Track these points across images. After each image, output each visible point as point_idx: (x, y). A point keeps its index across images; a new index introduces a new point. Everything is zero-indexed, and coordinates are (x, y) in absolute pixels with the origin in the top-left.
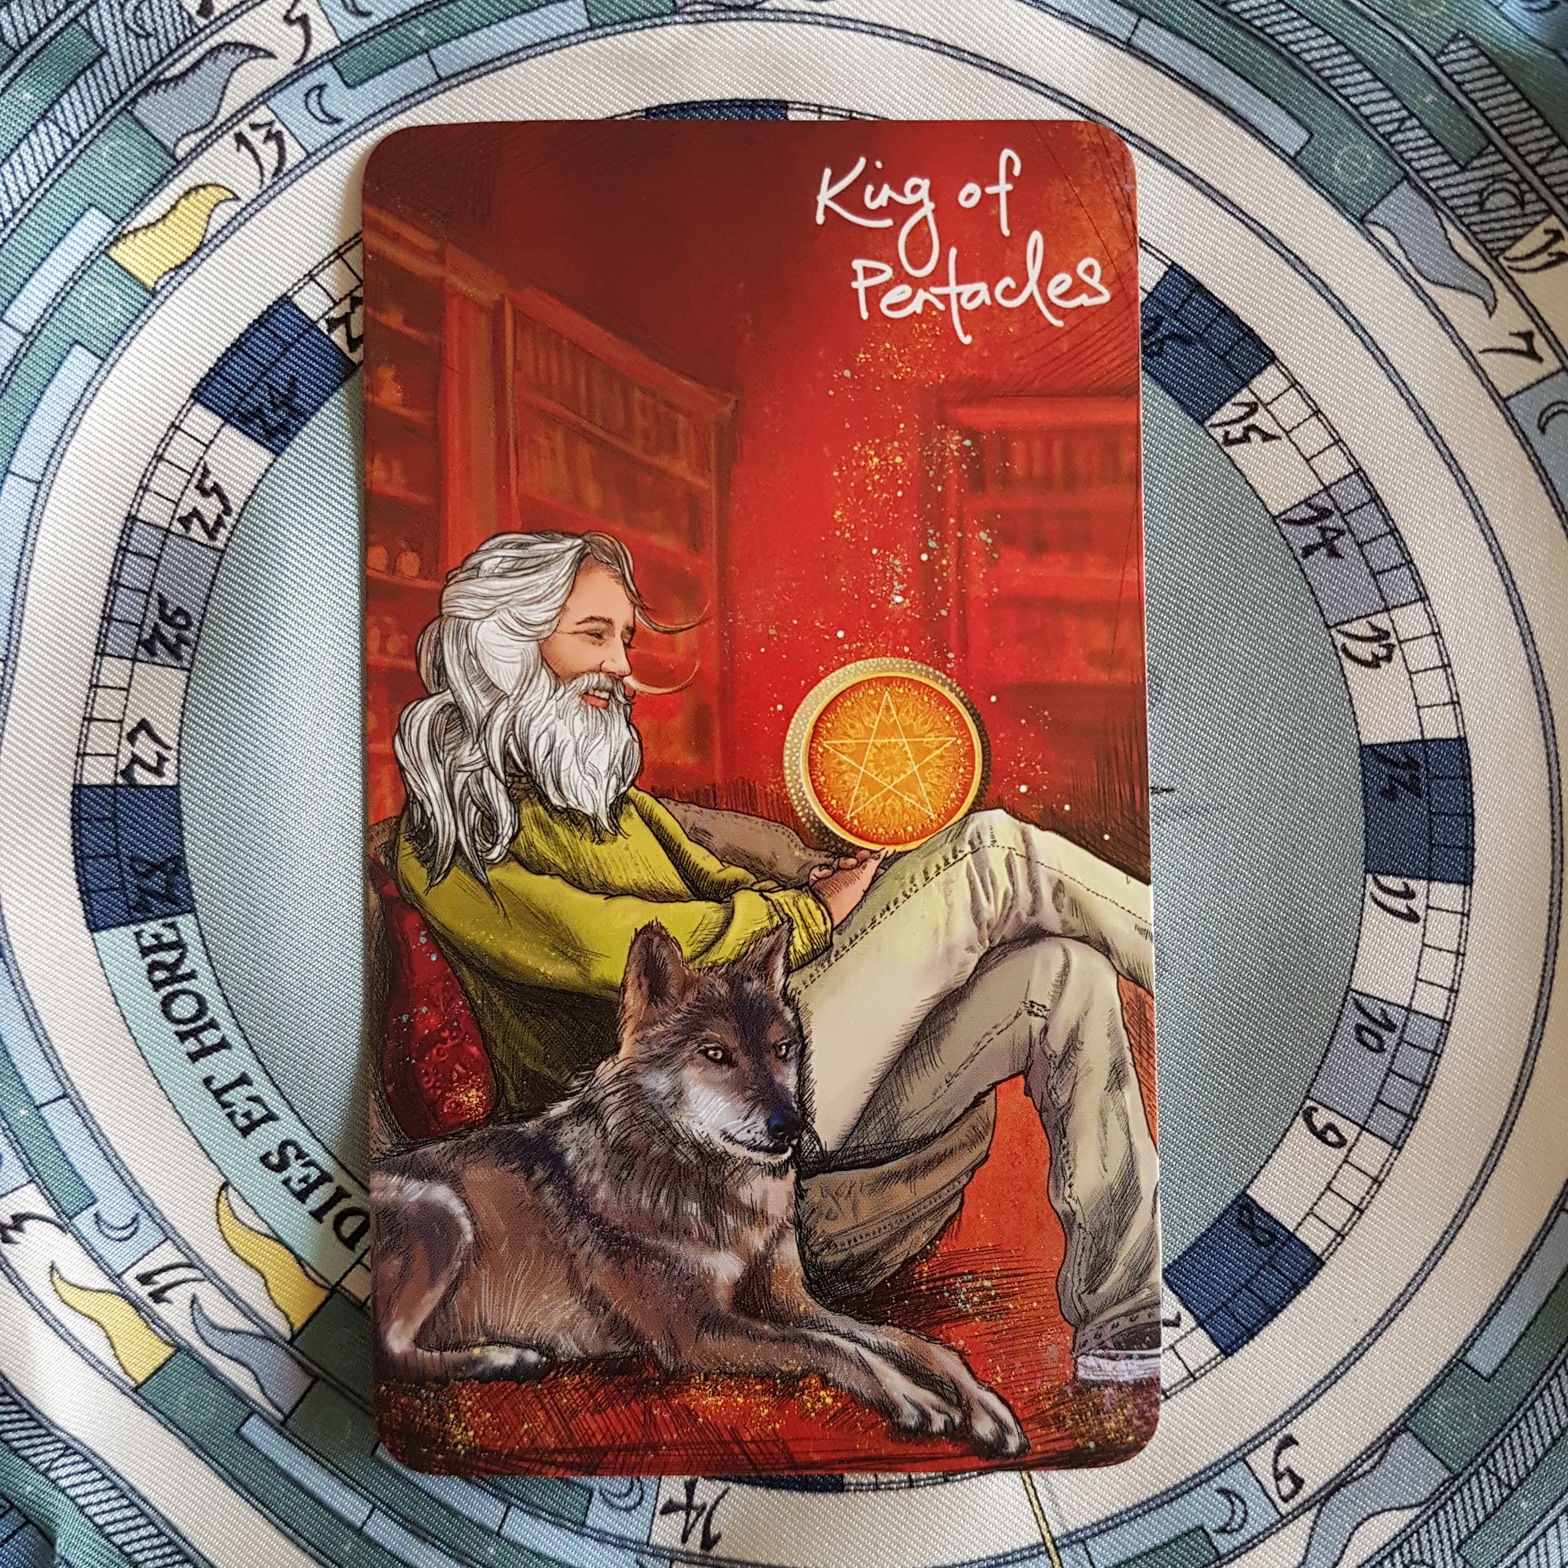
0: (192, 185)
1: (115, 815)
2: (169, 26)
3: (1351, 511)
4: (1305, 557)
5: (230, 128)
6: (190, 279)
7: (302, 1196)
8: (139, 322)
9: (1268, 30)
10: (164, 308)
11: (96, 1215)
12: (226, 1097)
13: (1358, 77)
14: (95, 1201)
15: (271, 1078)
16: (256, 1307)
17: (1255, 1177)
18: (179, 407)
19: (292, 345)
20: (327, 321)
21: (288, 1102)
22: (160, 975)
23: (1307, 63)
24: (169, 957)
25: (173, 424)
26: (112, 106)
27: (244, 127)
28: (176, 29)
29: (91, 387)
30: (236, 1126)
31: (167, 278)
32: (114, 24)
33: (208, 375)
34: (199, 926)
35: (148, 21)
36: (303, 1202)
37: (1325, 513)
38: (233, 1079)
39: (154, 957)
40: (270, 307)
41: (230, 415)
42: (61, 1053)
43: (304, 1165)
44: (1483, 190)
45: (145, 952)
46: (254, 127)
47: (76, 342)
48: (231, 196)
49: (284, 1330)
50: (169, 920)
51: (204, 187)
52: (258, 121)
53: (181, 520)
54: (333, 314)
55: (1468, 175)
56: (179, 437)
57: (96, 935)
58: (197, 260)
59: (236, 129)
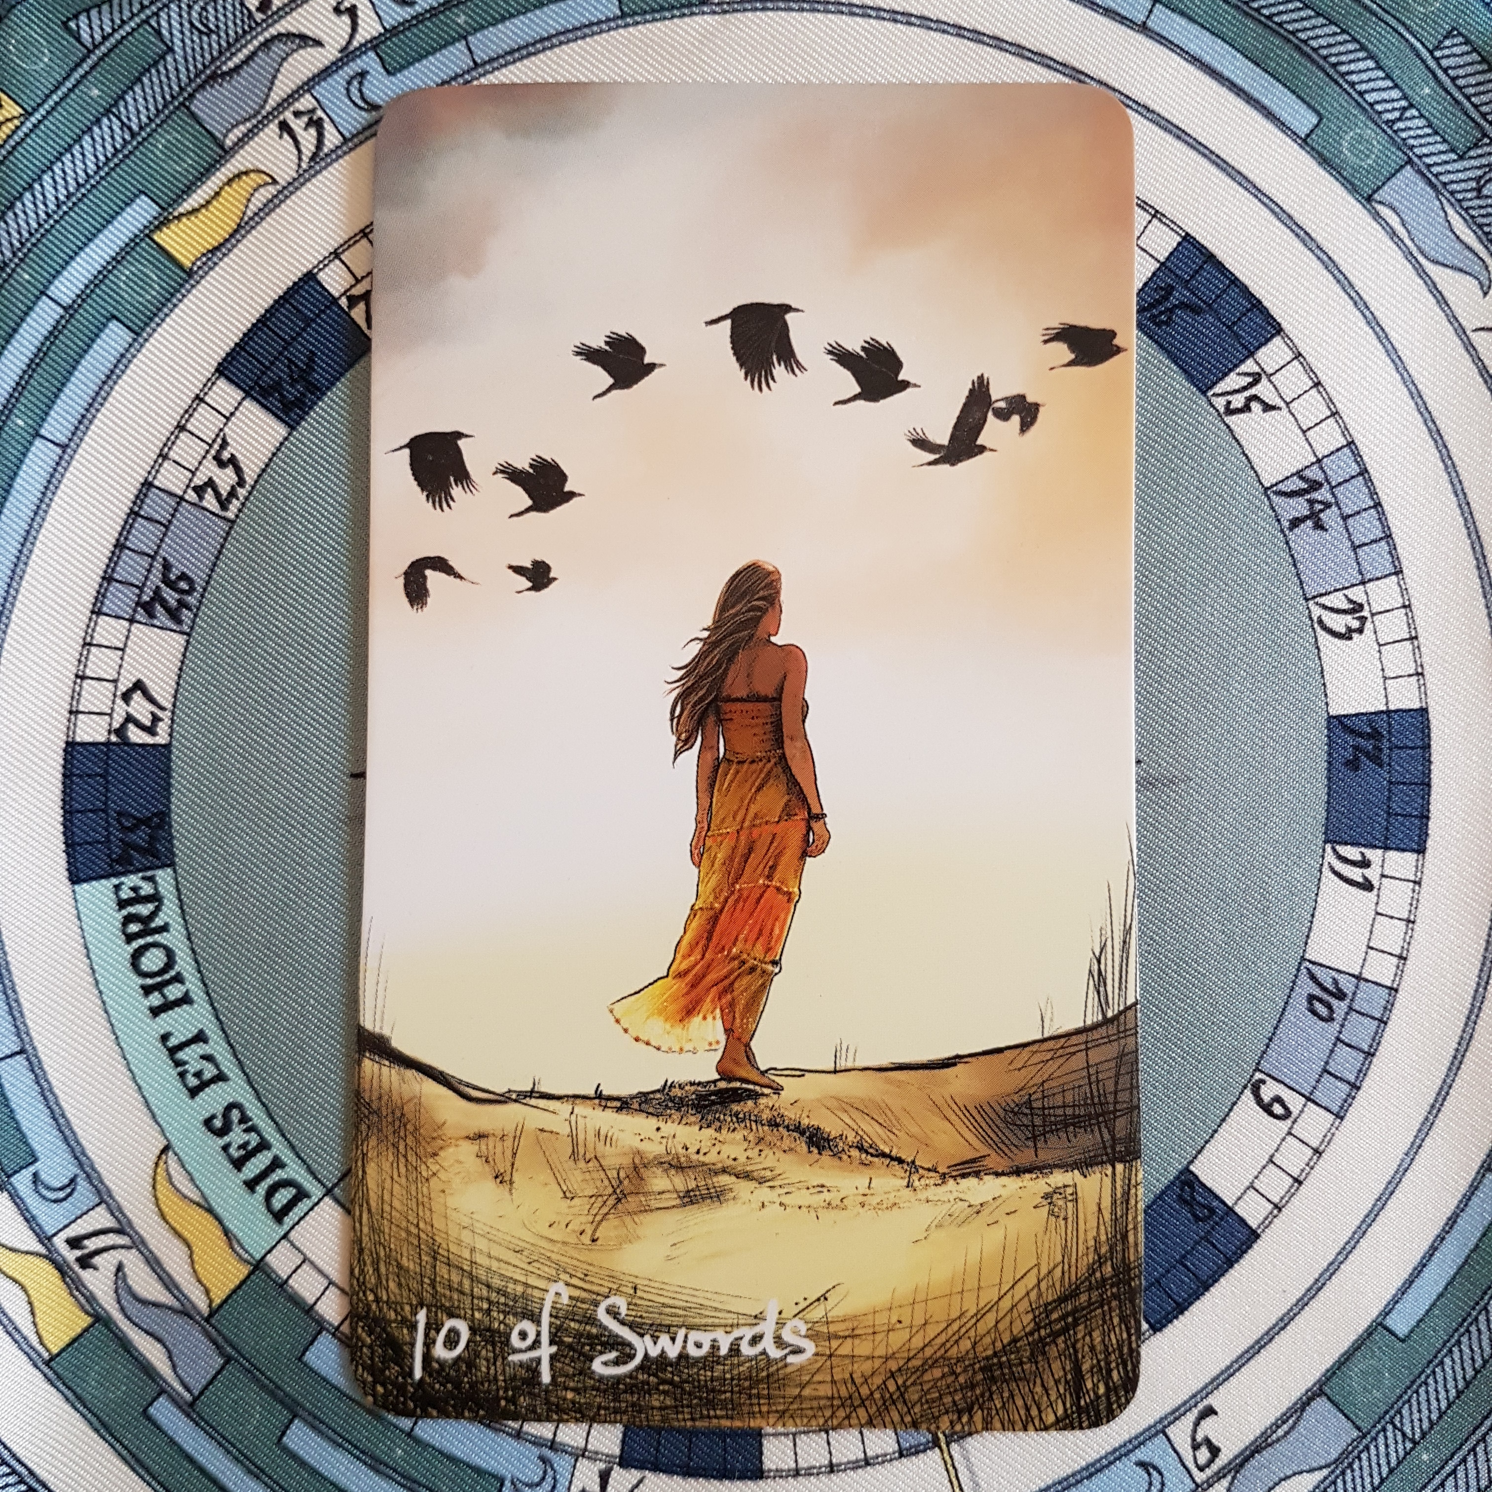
0: (236, 172)
1: (106, 771)
2: (230, 24)
3: (1340, 484)
4: (1291, 529)
5: (275, 117)
6: (226, 259)
7: (238, 1164)
8: (175, 301)
9: (1276, 19)
10: (199, 287)
11: (35, 1175)
12: (181, 1055)
13: (1361, 65)
14: (36, 1160)
15: (227, 1036)
16: (178, 1278)
17: (1199, 1152)
18: (204, 380)
19: (313, 321)
20: (350, 298)
21: (240, 1062)
22: (134, 928)
23: (1315, 50)
24: (144, 910)
25: (197, 397)
26: (171, 103)
27: (288, 115)
28: (235, 24)
29: (123, 360)
30: (185, 1085)
31: (204, 259)
32: (181, 24)
33: (233, 350)
34: (176, 879)
35: (212, 19)
36: (239, 1170)
37: (1315, 486)
38: (190, 1036)
39: (131, 910)
40: (295, 283)
41: (252, 388)
42: (26, 1005)
43: (247, 1131)
44: (1481, 177)
45: (122, 904)
46: (297, 114)
47: (114, 317)
48: (269, 180)
49: (203, 1306)
50: (149, 873)
51: (246, 173)
52: (302, 109)
53: (196, 489)
54: (355, 292)
55: (1466, 164)
56: (202, 409)
57: (76, 887)
58: (233, 241)
59: (281, 118)
